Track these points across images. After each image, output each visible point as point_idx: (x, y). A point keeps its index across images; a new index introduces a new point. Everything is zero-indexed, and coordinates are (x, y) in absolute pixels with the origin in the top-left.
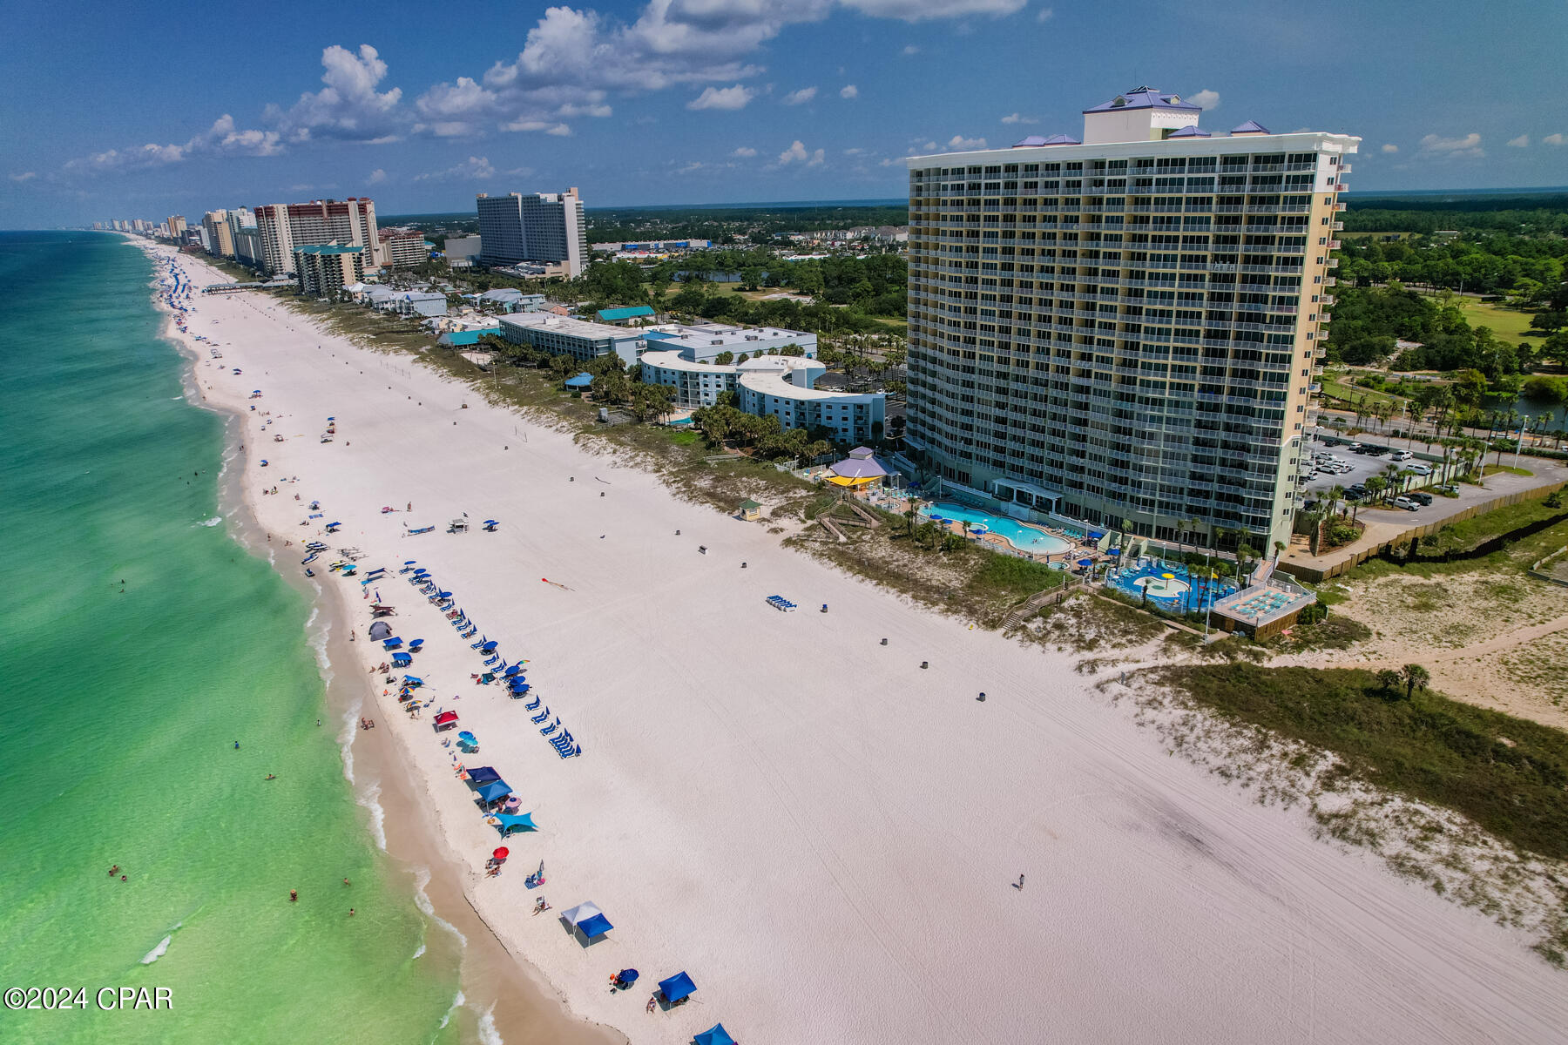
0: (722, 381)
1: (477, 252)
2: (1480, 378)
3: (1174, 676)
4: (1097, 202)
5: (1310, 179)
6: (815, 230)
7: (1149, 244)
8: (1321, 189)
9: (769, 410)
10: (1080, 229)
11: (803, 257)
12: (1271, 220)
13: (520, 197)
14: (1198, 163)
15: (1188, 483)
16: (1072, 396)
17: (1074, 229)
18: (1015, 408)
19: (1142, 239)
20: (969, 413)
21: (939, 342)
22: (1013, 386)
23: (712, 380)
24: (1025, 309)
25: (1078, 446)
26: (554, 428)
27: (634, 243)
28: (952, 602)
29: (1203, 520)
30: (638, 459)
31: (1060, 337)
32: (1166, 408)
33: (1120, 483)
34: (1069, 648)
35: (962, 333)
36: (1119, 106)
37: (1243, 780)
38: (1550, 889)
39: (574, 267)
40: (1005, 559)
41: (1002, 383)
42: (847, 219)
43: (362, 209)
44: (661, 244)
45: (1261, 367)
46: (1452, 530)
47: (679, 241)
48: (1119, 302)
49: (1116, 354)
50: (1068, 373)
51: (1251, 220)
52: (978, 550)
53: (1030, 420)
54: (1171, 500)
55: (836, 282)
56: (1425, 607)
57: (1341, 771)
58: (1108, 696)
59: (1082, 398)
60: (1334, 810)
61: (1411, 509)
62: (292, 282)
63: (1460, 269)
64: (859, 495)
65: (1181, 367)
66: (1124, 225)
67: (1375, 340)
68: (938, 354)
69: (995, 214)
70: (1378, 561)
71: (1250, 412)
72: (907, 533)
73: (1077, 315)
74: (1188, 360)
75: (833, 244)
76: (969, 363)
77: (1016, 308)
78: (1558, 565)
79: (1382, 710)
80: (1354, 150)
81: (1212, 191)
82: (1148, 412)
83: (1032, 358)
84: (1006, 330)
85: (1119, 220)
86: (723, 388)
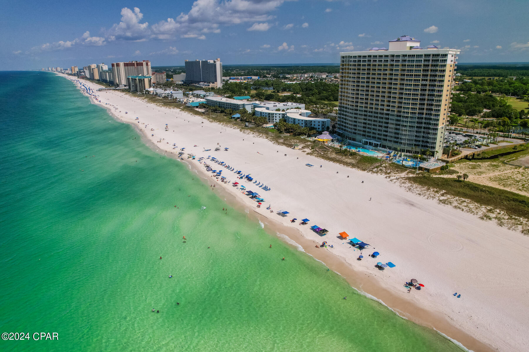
0: (281, 116)
1: (184, 79)
2: (507, 119)
3: (409, 179)
4: (392, 65)
5: (446, 60)
6: (294, 73)
7: (406, 76)
8: (449, 62)
9: (297, 123)
10: (388, 72)
11: (292, 82)
12: (436, 71)
13: (201, 61)
14: (418, 56)
15: (415, 138)
16: (384, 116)
17: (386, 72)
18: (369, 120)
19: (404, 75)
20: (356, 122)
21: (348, 103)
22: (368, 114)
23: (278, 116)
24: (372, 94)
25: (386, 129)
26: (233, 128)
27: (233, 77)
28: (353, 166)
29: (418, 148)
30: (261, 135)
31: (382, 101)
32: (409, 119)
33: (397, 139)
34: (383, 174)
35: (355, 100)
36: (398, 40)
37: (424, 195)
38: (485, 209)
39: (219, 84)
40: (367, 157)
41: (365, 113)
42: (303, 70)
43: (147, 64)
44: (243, 77)
45: (434, 108)
46: (485, 153)
47: (248, 77)
48: (397, 91)
49: (396, 105)
50: (384, 110)
51: (431, 70)
52: (359, 155)
53: (373, 123)
54: (410, 143)
55: (305, 90)
56: (474, 168)
57: (446, 193)
58: (393, 182)
59: (387, 117)
60: (443, 199)
61: (475, 148)
62: (125, 88)
63: (510, 88)
64: (326, 144)
65: (413, 108)
66: (399, 72)
67: (477, 109)
68: (347, 106)
69: (365, 68)
70: (464, 159)
71: (430, 119)
72: (339, 152)
73: (386, 95)
74: (415, 106)
75: (301, 78)
76: (356, 108)
77: (370, 93)
78: (512, 161)
79: (458, 184)
80: (459, 53)
81: (422, 63)
82: (404, 120)
83: (374, 106)
84: (367, 99)
85: (398, 70)
86: (281, 118)
